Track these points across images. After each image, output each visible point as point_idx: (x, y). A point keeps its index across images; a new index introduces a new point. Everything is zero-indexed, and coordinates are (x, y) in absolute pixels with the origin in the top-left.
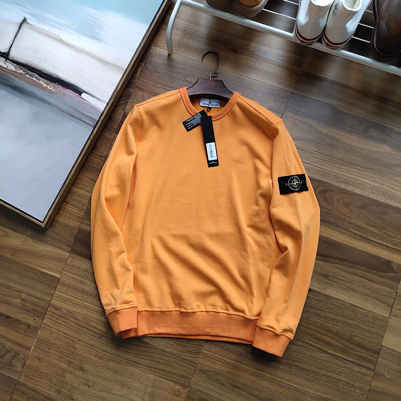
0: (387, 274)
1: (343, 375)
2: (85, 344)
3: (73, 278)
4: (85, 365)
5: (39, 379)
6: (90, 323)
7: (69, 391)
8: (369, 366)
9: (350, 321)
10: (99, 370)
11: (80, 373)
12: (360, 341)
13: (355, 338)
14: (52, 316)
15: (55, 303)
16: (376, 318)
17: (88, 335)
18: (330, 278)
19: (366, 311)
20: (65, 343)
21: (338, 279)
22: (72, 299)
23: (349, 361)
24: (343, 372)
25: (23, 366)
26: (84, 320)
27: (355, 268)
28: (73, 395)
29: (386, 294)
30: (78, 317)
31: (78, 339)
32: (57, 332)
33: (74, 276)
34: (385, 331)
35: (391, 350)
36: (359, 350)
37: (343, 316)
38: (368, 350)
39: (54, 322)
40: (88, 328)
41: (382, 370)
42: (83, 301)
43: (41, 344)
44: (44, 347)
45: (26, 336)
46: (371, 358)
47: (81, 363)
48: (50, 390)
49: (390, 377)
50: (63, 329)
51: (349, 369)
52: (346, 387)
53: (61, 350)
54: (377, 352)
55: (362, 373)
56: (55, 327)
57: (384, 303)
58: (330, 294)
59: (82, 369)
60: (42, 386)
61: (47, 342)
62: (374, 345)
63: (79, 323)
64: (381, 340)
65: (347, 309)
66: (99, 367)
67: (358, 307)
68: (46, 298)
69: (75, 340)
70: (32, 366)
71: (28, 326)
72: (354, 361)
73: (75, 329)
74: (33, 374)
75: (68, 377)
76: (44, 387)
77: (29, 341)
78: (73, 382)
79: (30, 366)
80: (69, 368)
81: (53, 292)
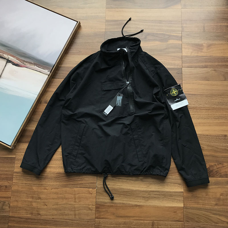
2: (38, 185)
4: (40, 196)
5: (20, 211)
7: (37, 211)
10: (48, 195)
11: (39, 200)
14: (17, 178)
15: (16, 170)
20: (27, 188)
25: (9, 207)
28: (40, 212)
32: (21, 184)
39: (18, 180)
43: (15, 194)
44: (17, 194)
45: (6, 192)
47: (38, 195)
50: (25, 182)
53: (26, 192)
56: (20, 182)
59: (40, 198)
60: (22, 214)
61: (18, 191)
68: (11, 169)
69: (32, 185)
71: (6, 187)
74: (15, 210)
75: (34, 205)
76: (24, 214)
77: (9, 194)
78: (38, 206)
79: (13, 206)
80: (33, 200)
81: (13, 165)
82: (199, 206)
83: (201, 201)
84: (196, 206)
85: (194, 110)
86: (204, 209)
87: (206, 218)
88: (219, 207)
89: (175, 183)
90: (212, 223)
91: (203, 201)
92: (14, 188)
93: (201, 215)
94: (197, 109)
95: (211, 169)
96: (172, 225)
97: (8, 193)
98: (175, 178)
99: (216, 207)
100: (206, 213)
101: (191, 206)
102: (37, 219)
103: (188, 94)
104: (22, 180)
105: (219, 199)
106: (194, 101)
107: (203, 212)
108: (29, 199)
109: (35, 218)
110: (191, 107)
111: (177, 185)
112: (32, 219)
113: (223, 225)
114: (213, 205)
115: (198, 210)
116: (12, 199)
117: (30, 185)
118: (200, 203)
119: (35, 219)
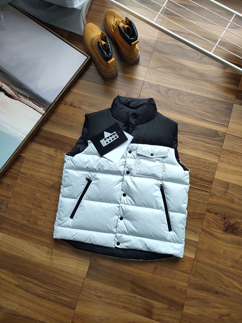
0: (216, 138)
1: (193, 197)
2: (42, 193)
3: (32, 156)
4: (42, 205)
5: (17, 215)
6: (44, 181)
7: (35, 220)
8: (207, 190)
9: (196, 167)
10: (51, 207)
11: (40, 209)
12: (201, 177)
13: (198, 176)
14: (22, 179)
15: (22, 171)
16: (211, 163)
17: (43, 187)
18: (183, 143)
19: (205, 160)
20: (30, 193)
21: (188, 143)
22: (33, 167)
23: (196, 189)
24: (193, 195)
25: (7, 207)
26: (40, 179)
27: (197, 136)
28: (37, 222)
29: (215, 150)
30: (37, 178)
31: (38, 191)
32: (25, 187)
33: (33, 155)
34: (216, 170)
35: (219, 180)
36: (201, 182)
37: (191, 164)
38: (207, 181)
39: (23, 182)
40: (43, 183)
41: (215, 191)
42: (39, 168)
43: (16, 195)
44: (18, 196)
45: (7, 191)
46: (208, 186)
47: (40, 203)
48: (23, 220)
49: (219, 196)
50: (29, 186)
51: (196, 193)
52: (195, 203)
53: (28, 197)
54: (211, 182)
55: (203, 195)
57: (215, 154)
58: (184, 153)
59: (41, 207)
60: (18, 219)
61: (19, 193)
62: (210, 178)
63: (37, 181)
64: (214, 175)
65: (194, 160)
66: (50, 205)
67: (200, 158)
68: (17, 168)
69: (35, 191)
70: (11, 207)
71: (8, 185)
72: (199, 189)
73: (35, 185)
74: (12, 212)
75: (33, 212)
76: (20, 219)
77: (10, 194)
78: (36, 215)
79: (11, 208)
80: (34, 207)
81: (21, 165)
82: (212, 262)
83: (216, 258)
84: (209, 262)
85: (235, 155)
86: (216, 267)
87: (217, 277)
88: (235, 270)
89: (191, 231)
90: (222, 285)
91: (218, 259)
92: (17, 189)
93: (212, 273)
94: (238, 155)
95: (237, 226)
96: (176, 274)
97: (9, 192)
98: (193, 225)
99: (232, 269)
100: (219, 272)
101: (204, 260)
102: (32, 228)
103: (233, 136)
104: (26, 183)
105: (237, 262)
106: (238, 145)
107: (215, 271)
108: (29, 205)
109: (30, 226)
110: (233, 151)
111: (193, 233)
112: (27, 227)
113: (234, 291)
114: (229, 266)
115: (210, 267)
116: (11, 200)
117: (34, 190)
118: (214, 260)
119: (30, 228)
